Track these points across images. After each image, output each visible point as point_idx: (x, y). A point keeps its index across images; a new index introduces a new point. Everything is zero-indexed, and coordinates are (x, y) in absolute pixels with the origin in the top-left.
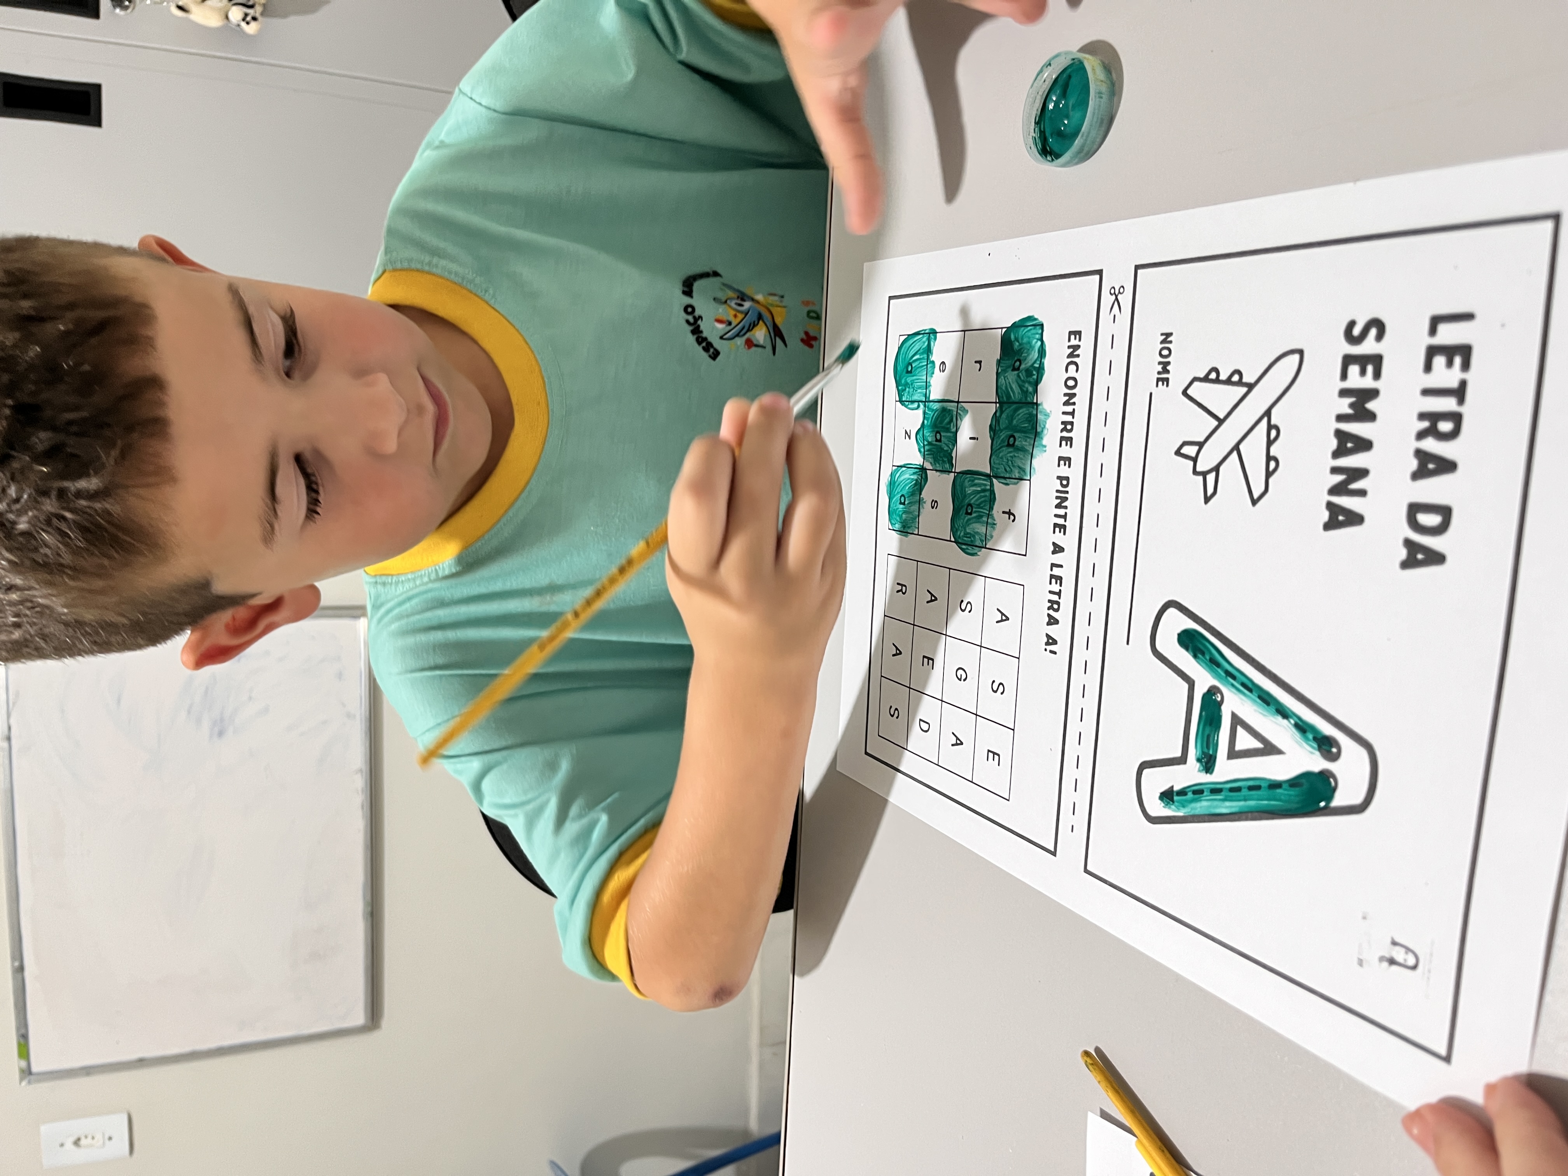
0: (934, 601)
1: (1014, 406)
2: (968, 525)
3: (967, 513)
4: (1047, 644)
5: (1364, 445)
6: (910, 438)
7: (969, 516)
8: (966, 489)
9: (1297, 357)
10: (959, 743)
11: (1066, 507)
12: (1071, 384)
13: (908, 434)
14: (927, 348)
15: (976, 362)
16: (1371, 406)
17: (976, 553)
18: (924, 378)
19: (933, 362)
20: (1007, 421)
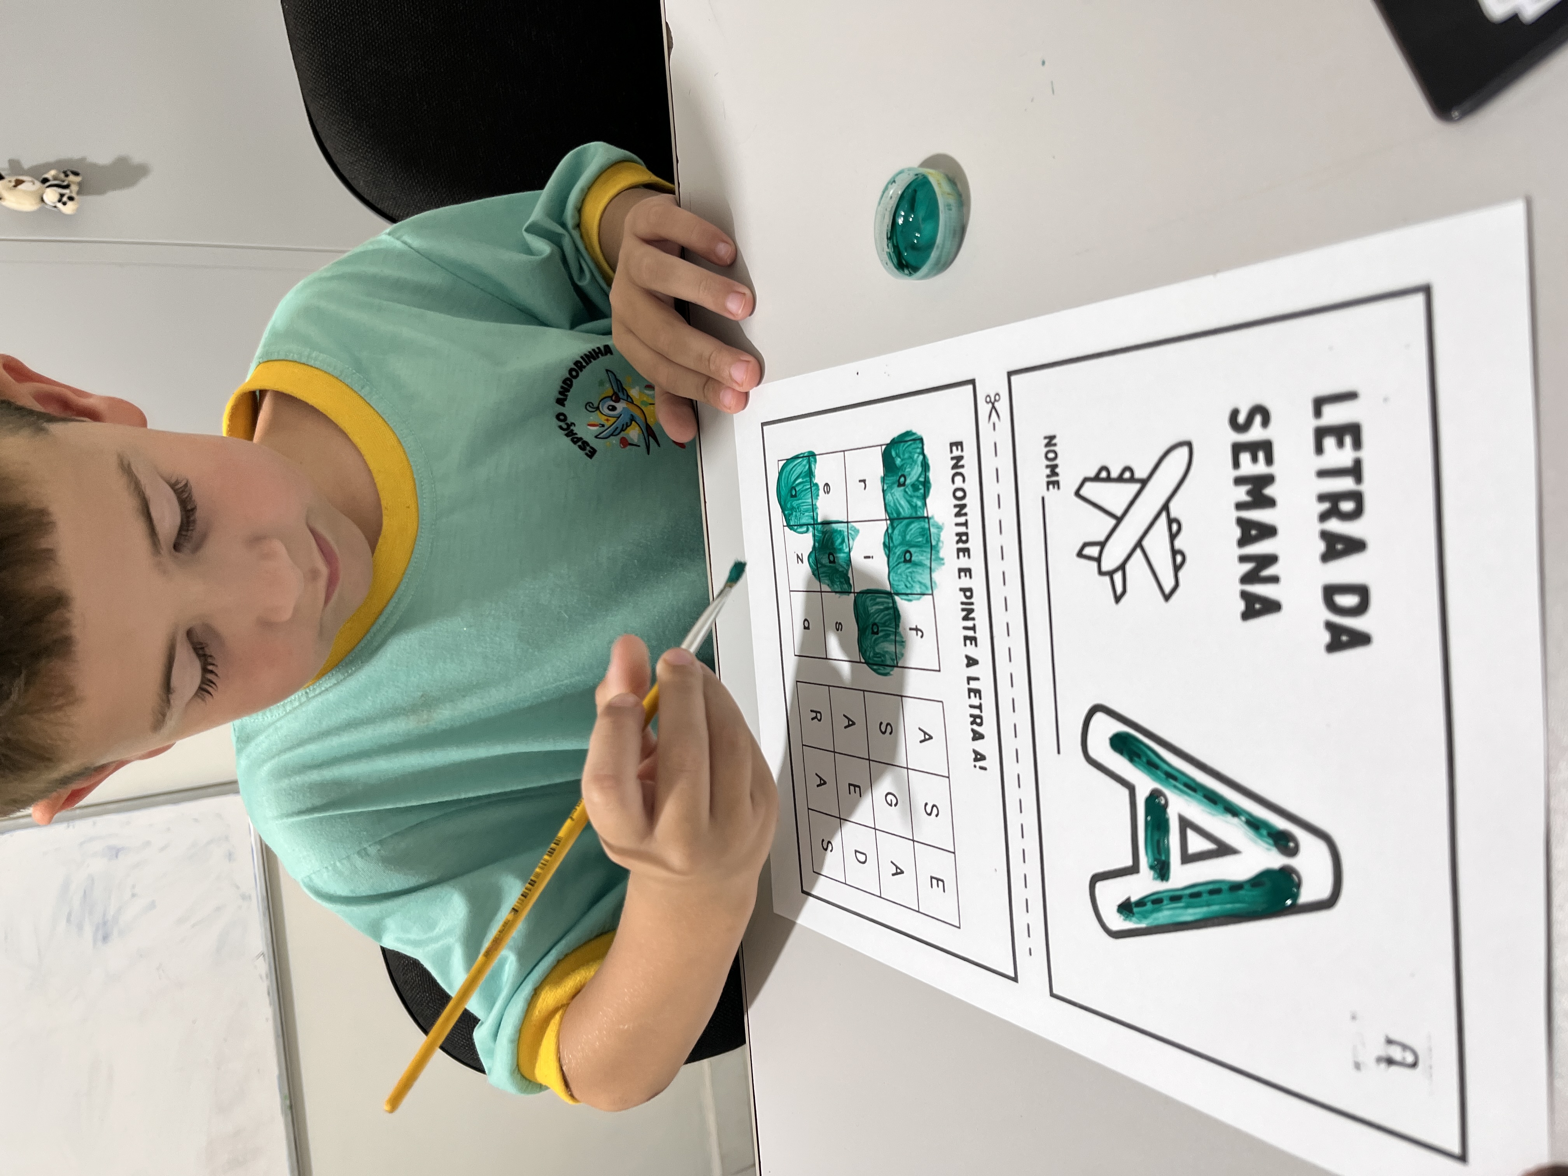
0: (852, 725)
1: (906, 521)
2: (877, 645)
3: (874, 633)
4: (976, 760)
5: (1268, 531)
6: (802, 562)
7: (876, 636)
8: (869, 609)
9: (1185, 450)
10: (899, 872)
11: (973, 619)
12: (959, 495)
13: (800, 559)
14: (808, 471)
15: (860, 481)
16: (1269, 491)
17: (889, 673)
18: (810, 500)
19: (816, 485)
20: (900, 537)
